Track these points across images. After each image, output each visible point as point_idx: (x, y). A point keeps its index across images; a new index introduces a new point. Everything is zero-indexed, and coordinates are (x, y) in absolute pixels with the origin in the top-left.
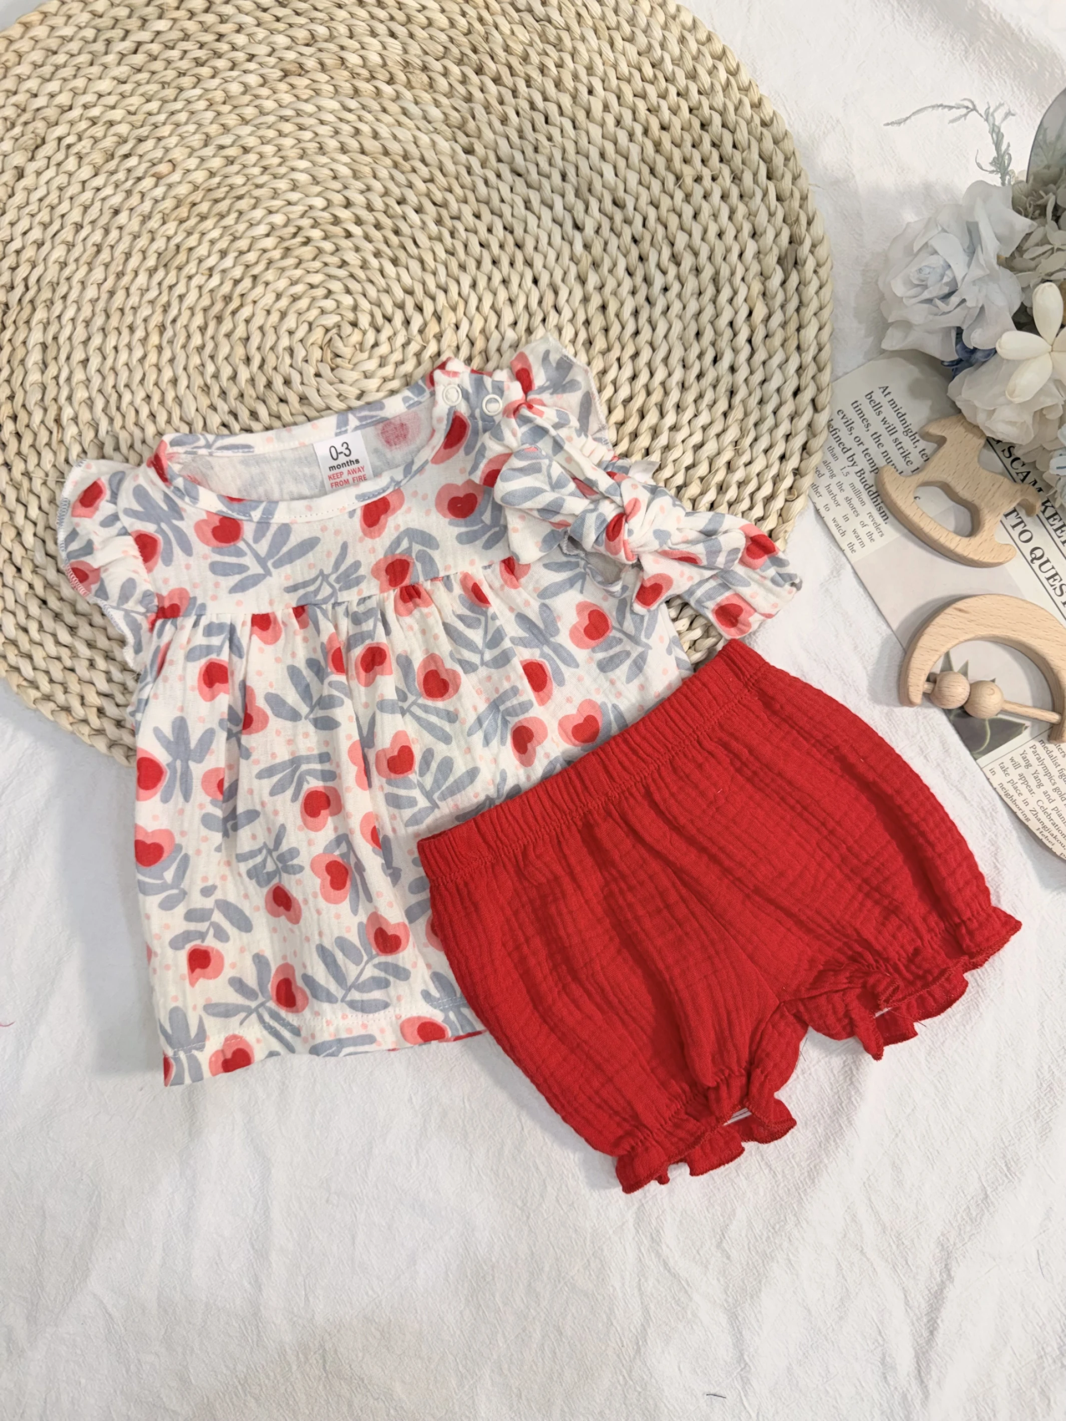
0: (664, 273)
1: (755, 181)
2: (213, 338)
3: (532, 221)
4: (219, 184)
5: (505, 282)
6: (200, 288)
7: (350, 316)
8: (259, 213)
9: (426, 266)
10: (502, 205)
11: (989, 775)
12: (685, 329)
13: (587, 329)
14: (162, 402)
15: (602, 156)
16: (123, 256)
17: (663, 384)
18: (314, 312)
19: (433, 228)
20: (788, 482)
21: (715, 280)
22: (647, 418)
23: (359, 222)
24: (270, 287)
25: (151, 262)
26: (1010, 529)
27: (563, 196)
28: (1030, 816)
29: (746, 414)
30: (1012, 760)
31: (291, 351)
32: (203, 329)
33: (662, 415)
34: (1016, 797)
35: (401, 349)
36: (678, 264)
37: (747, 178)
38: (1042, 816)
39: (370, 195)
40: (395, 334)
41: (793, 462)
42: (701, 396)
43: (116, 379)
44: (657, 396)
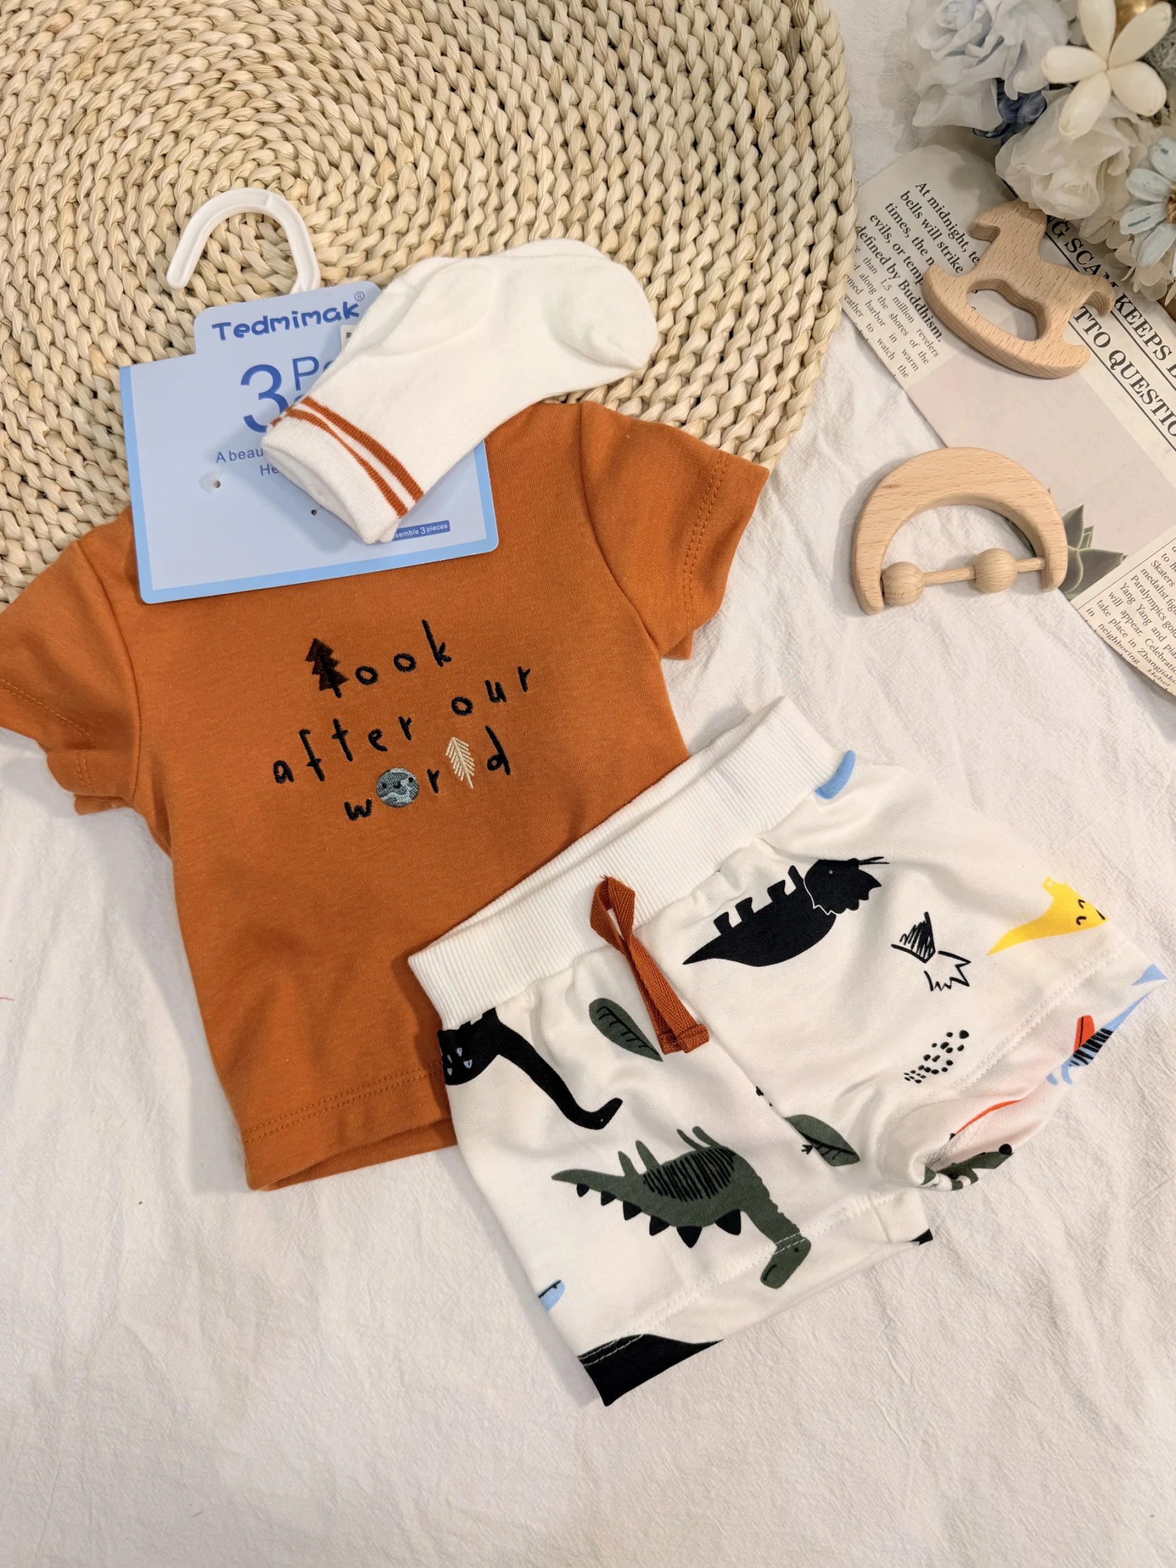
0: (650, 78)
2: (135, 208)
3: (491, 36)
4: (126, 32)
5: (466, 110)
6: (115, 153)
7: (291, 166)
8: (174, 59)
9: (374, 100)
10: (455, 21)
11: (1087, 616)
12: (679, 138)
13: (567, 153)
14: (83, 289)
16: (23, 126)
17: (660, 202)
18: (250, 166)
19: (378, 56)
20: (815, 296)
21: (709, 79)
22: (645, 241)
23: (291, 57)
25: (56, 130)
26: (1083, 334)
28: (1138, 657)
29: (759, 228)
30: (1112, 596)
32: (122, 201)
33: (662, 237)
34: (1120, 638)
35: (353, 197)
36: (664, 66)
38: (1152, 656)
39: (300, 25)
40: (344, 181)
41: (820, 273)
42: (705, 211)
43: (27, 267)
44: (654, 215)
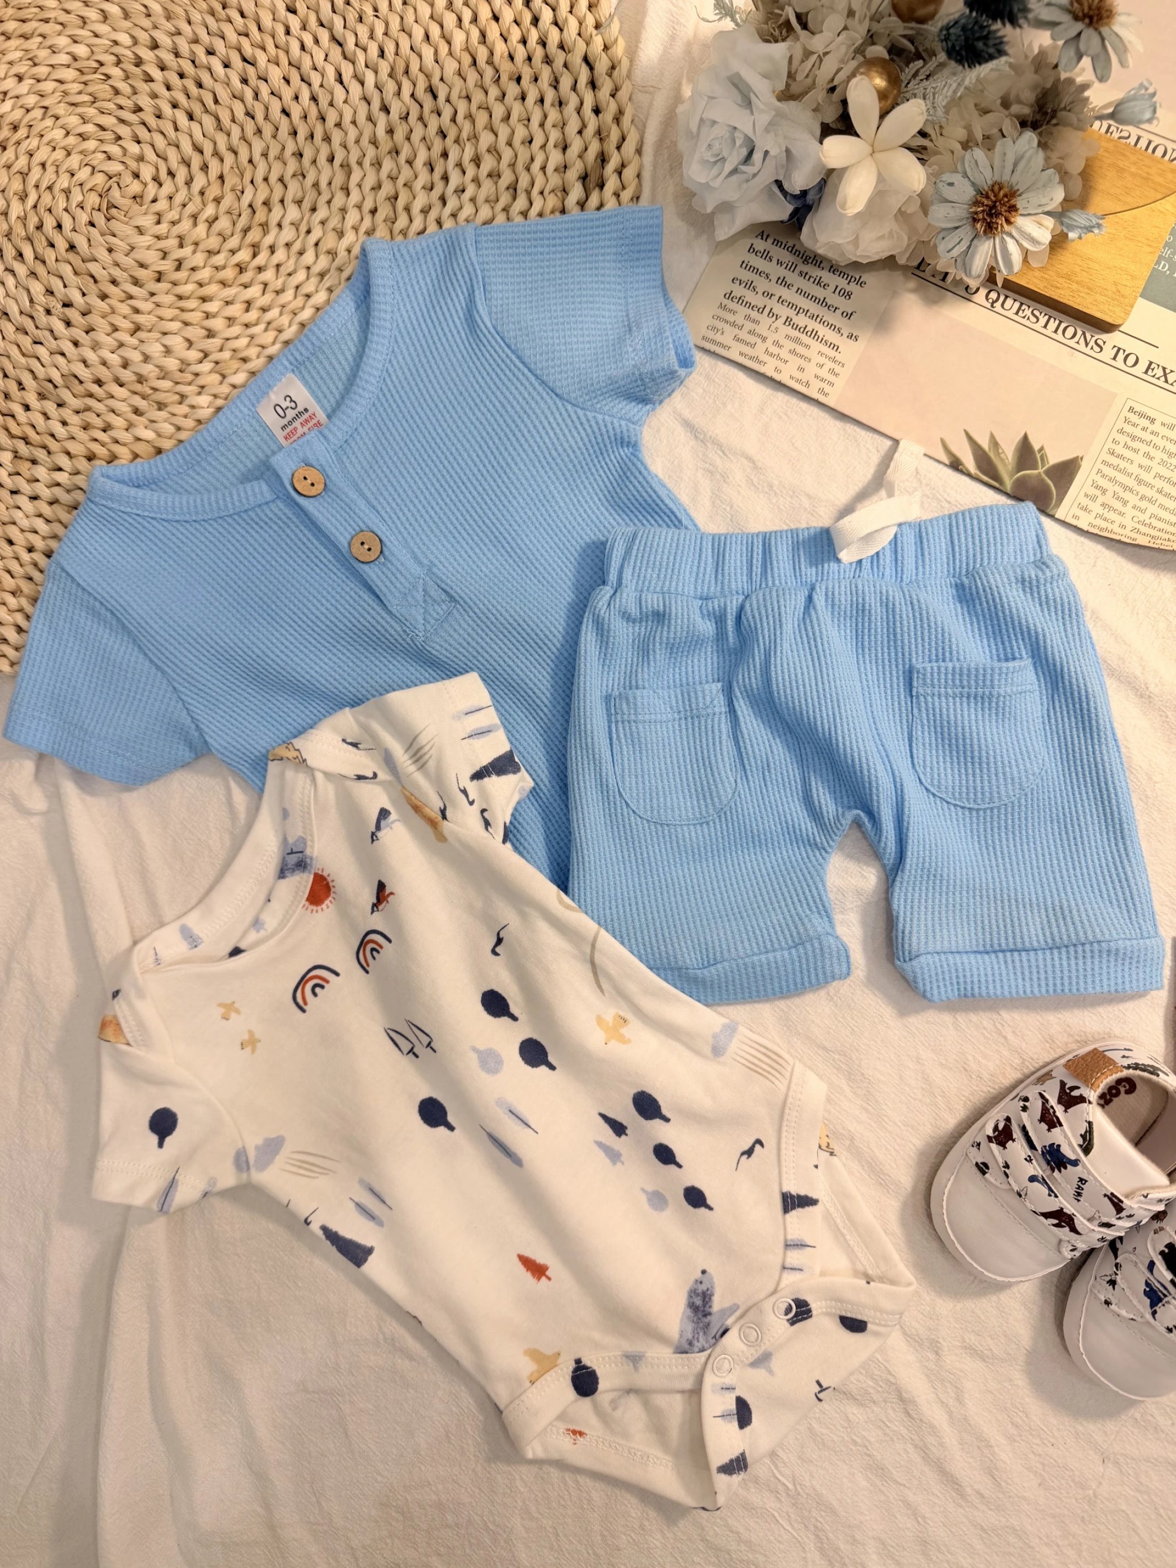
0: (463, 173)
1: (574, 88)
3: (340, 94)
5: (298, 154)
7: (133, 165)
8: (63, 41)
9: (221, 124)
10: (314, 72)
13: (373, 219)
15: (427, 37)
19: (237, 86)
23: (162, 66)
24: (60, 122)
27: (376, 72)
31: (67, 192)
35: (179, 209)
37: (566, 83)
39: (178, 39)
